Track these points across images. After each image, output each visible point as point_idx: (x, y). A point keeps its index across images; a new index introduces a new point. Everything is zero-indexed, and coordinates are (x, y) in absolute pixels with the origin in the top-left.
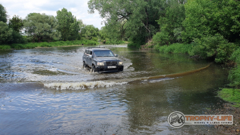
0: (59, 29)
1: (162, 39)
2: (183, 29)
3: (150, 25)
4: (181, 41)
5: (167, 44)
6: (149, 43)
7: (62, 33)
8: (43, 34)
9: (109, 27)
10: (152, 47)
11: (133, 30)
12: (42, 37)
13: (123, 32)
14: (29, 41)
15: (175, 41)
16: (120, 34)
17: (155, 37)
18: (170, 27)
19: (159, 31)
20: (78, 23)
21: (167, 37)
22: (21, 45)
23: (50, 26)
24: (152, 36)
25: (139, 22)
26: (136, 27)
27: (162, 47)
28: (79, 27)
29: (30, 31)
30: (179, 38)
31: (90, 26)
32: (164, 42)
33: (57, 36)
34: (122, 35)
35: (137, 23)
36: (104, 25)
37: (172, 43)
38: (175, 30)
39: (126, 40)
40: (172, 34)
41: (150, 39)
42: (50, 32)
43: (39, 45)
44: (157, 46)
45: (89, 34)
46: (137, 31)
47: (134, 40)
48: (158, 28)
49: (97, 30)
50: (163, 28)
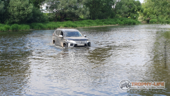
7: (91, 8)
8: (67, 11)
12: (65, 15)
14: (50, 20)
22: (41, 24)
33: (84, 13)
42: (76, 8)
43: (62, 25)
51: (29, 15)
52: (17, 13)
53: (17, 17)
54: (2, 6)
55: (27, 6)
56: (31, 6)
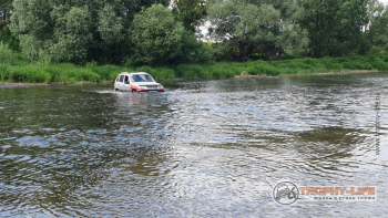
51: (173, 46)
52: (148, 43)
53: (149, 50)
54: (118, 27)
55: (170, 27)
56: (180, 27)
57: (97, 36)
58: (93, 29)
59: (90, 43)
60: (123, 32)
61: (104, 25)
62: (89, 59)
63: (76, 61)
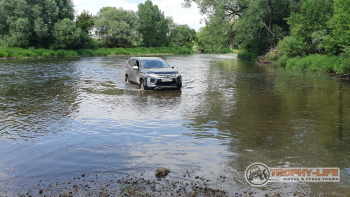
0: (141, 31)
1: (292, 48)
2: (329, 31)
3: (274, 25)
4: (323, 51)
5: (300, 55)
6: (272, 53)
7: (145, 35)
8: (119, 37)
9: (211, 28)
10: (275, 59)
11: (247, 33)
12: (117, 41)
13: (232, 35)
14: (100, 46)
15: (314, 51)
16: (227, 39)
17: (281, 43)
18: (307, 30)
19: (288, 35)
20: (167, 22)
21: (300, 44)
22: (90, 50)
23: (128, 25)
24: (276, 42)
25: (258, 21)
26: (252, 28)
27: (292, 60)
28: (167, 27)
29: (102, 33)
30: (319, 46)
31: (184, 27)
32: (295, 52)
33: (137, 40)
34: (229, 40)
35: (254, 21)
36: (204, 25)
37: (307, 54)
38: (314, 34)
39: (236, 47)
40: (309, 40)
41: (273, 47)
42: (128, 34)
43: (113, 52)
44: (284, 57)
45: (181, 37)
46: (254, 34)
47: (248, 47)
48: (286, 29)
49: (193, 32)
50: (295, 29)
51: (76, 40)
52: (62, 38)
53: (63, 41)
54: (46, 29)
55: (74, 30)
56: (79, 30)
57: (34, 33)
58: (32, 30)
59: (30, 37)
60: (49, 32)
61: (37, 28)
62: (30, 45)
63: (23, 46)
